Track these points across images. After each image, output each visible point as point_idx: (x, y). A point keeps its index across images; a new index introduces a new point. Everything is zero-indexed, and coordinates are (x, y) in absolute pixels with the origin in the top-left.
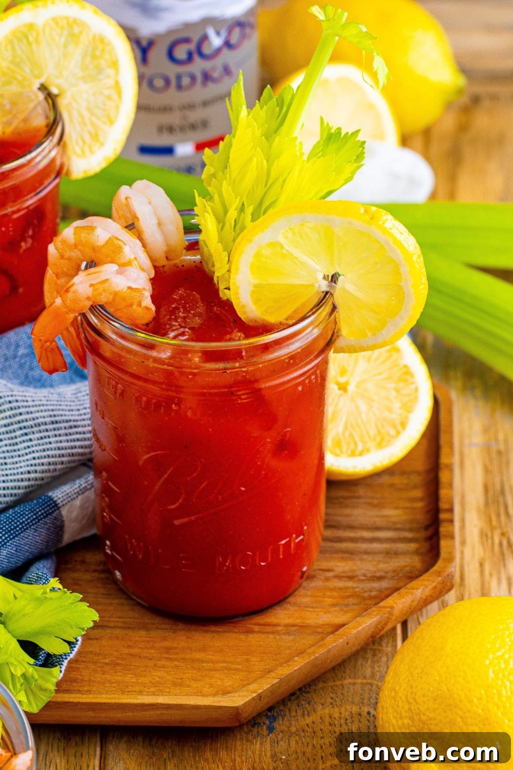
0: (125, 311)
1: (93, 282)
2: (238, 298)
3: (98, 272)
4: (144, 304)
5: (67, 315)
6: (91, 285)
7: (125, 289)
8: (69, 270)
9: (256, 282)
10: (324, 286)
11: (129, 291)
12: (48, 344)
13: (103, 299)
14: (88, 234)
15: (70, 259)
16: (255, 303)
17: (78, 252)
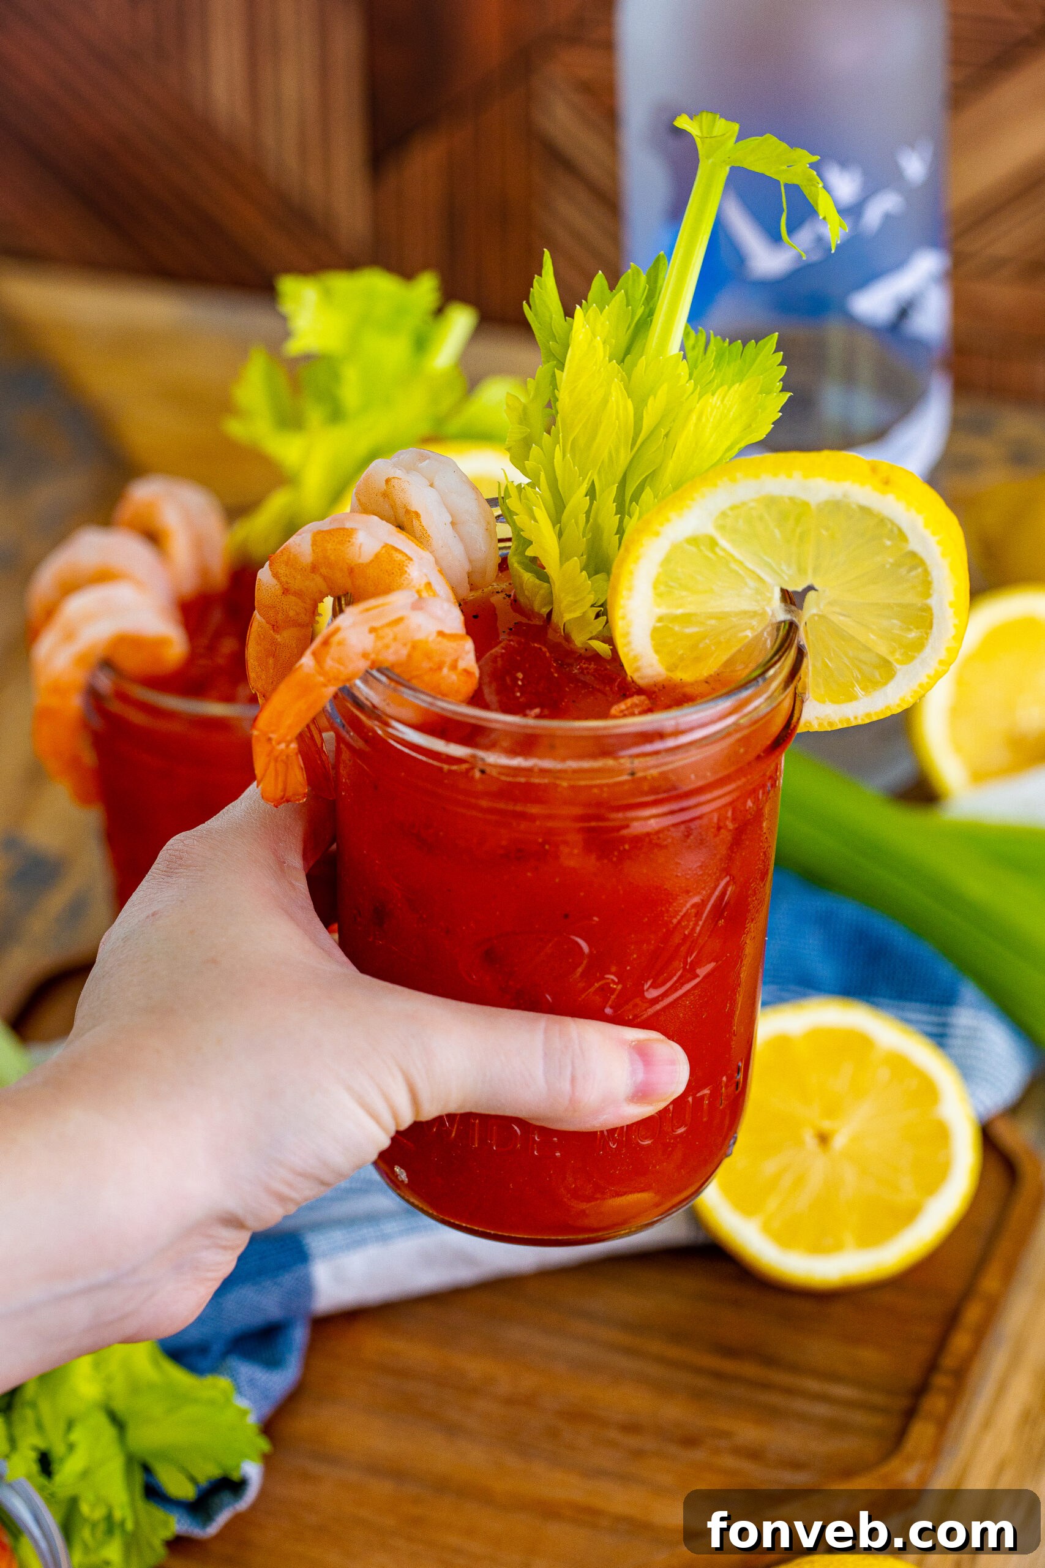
0: (427, 678)
1: (376, 624)
2: (629, 643)
3: (383, 605)
4: (462, 665)
5: (324, 690)
6: (373, 630)
7: (433, 637)
8: (298, 614)
9: (662, 610)
10: (779, 612)
11: (440, 638)
12: (283, 746)
13: (390, 657)
14: (341, 543)
15: (299, 594)
16: (657, 652)
17: (319, 580)
